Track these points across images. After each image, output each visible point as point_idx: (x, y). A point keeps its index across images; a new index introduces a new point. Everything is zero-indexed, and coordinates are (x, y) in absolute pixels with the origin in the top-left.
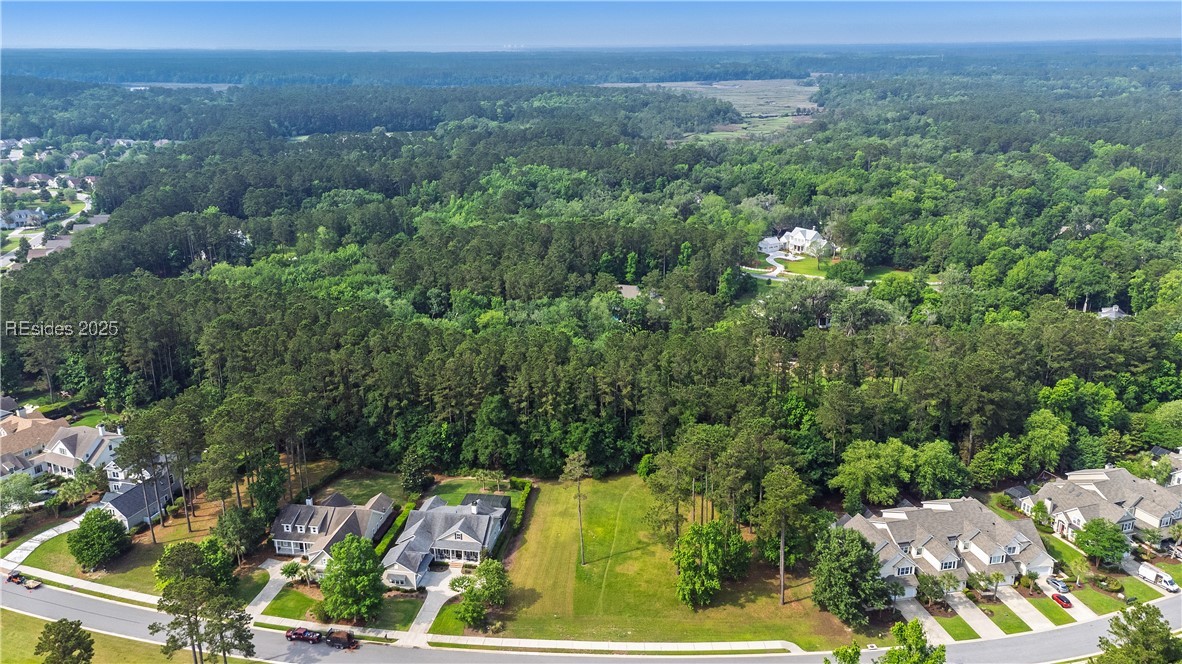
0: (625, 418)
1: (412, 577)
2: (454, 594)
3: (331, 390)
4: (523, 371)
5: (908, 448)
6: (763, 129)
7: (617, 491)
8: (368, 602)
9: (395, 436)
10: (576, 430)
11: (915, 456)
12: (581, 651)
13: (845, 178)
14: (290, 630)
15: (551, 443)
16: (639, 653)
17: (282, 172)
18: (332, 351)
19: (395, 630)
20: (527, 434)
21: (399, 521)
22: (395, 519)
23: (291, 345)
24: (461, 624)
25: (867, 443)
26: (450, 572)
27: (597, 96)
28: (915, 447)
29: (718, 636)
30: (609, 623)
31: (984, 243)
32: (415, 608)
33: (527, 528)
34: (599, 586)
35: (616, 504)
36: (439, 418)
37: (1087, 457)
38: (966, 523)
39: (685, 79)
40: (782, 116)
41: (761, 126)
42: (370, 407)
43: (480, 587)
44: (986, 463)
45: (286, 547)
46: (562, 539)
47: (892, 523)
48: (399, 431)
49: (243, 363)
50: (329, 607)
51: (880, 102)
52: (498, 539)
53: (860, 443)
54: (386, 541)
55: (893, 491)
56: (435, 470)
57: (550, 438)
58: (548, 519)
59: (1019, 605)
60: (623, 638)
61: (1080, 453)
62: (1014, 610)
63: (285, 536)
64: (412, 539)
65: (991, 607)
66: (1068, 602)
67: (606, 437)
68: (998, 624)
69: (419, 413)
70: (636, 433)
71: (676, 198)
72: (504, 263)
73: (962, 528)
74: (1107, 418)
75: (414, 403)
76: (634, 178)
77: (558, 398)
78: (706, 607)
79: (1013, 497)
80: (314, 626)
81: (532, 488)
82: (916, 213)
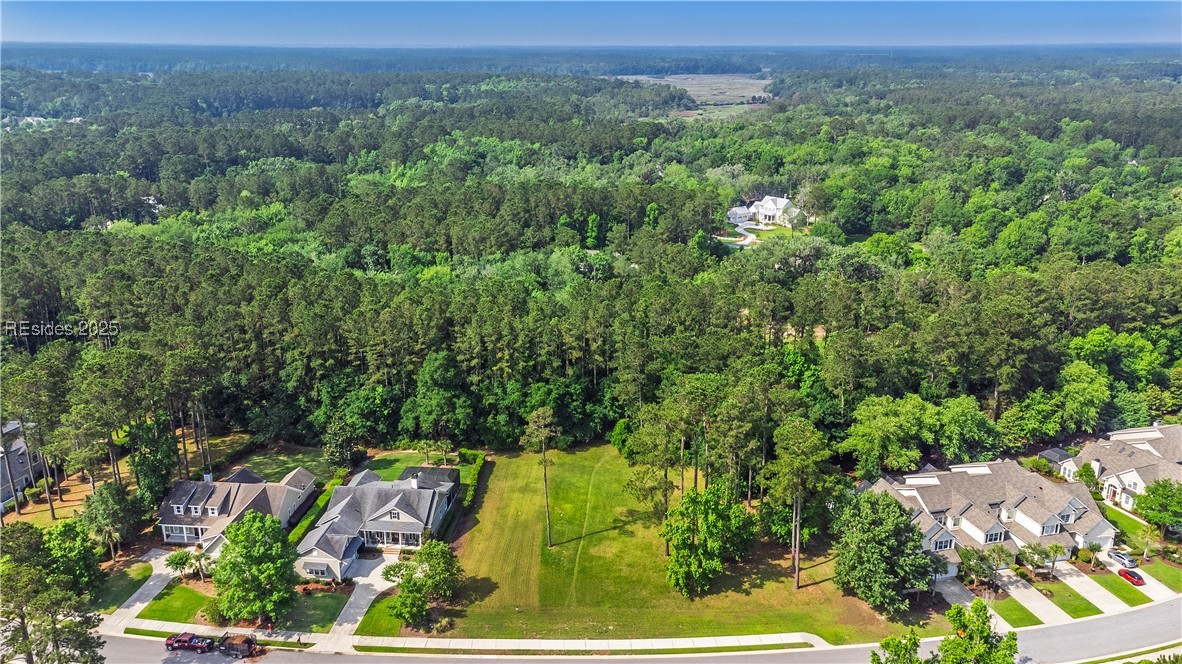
0: (595, 380)
1: (336, 565)
2: (390, 585)
3: (241, 350)
4: (474, 324)
5: (929, 406)
6: (718, 115)
7: (586, 463)
8: (275, 596)
9: (319, 403)
10: (537, 390)
11: (938, 413)
12: (551, 652)
13: (814, 148)
14: (172, 637)
15: (507, 408)
16: (625, 652)
17: (205, 140)
18: (243, 303)
19: (311, 632)
20: (479, 398)
21: (321, 502)
22: (317, 498)
23: (192, 297)
24: (398, 622)
25: (884, 399)
26: (384, 560)
27: (547, 81)
28: (937, 404)
29: (722, 629)
30: (584, 616)
31: (970, 206)
32: (339, 604)
33: (480, 507)
34: (570, 572)
35: (586, 477)
36: (371, 381)
37: (1128, 417)
38: (1009, 488)
39: (636, 72)
40: (738, 104)
41: (717, 112)
42: (288, 369)
43: (421, 575)
44: (1017, 423)
45: (176, 534)
46: (523, 518)
47: (920, 489)
48: (325, 398)
49: (133, 320)
50: (224, 606)
51: (836, 90)
52: (444, 519)
53: (877, 400)
54: (305, 523)
55: (916, 454)
56: (368, 444)
57: (506, 402)
58: (506, 496)
59: (1083, 585)
60: (603, 634)
61: (1119, 411)
62: (1078, 590)
63: (176, 520)
64: (336, 520)
65: (1048, 586)
66: (1140, 578)
67: (573, 401)
68: (1063, 606)
69: (348, 375)
70: (608, 396)
71: (636, 169)
72: (450, 219)
73: (1005, 494)
74: (1144, 372)
75: (343, 363)
76: (591, 151)
77: (516, 354)
78: (704, 594)
79: (1050, 461)
80: (205, 629)
81: (486, 463)
82: (894, 180)
